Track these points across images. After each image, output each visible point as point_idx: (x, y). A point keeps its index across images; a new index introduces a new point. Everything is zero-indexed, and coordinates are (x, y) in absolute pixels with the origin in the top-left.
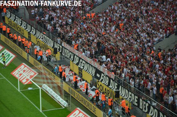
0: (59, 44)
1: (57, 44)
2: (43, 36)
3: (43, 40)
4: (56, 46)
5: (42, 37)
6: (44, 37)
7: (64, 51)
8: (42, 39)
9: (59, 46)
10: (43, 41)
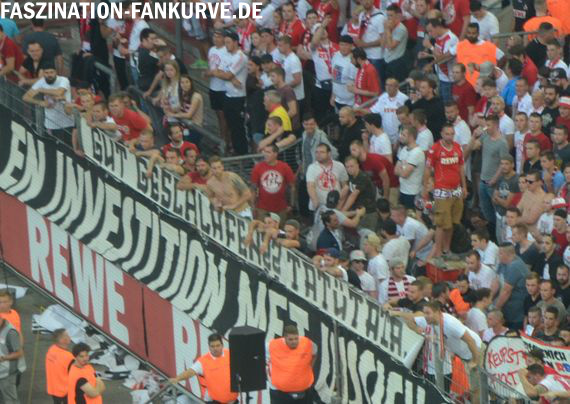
0: (281, 290)
1: (262, 286)
2: (118, 211)
3: (124, 251)
4: (250, 317)
5: (111, 224)
6: (135, 224)
7: (337, 361)
8: (116, 239)
9: (283, 315)
10: (119, 262)
